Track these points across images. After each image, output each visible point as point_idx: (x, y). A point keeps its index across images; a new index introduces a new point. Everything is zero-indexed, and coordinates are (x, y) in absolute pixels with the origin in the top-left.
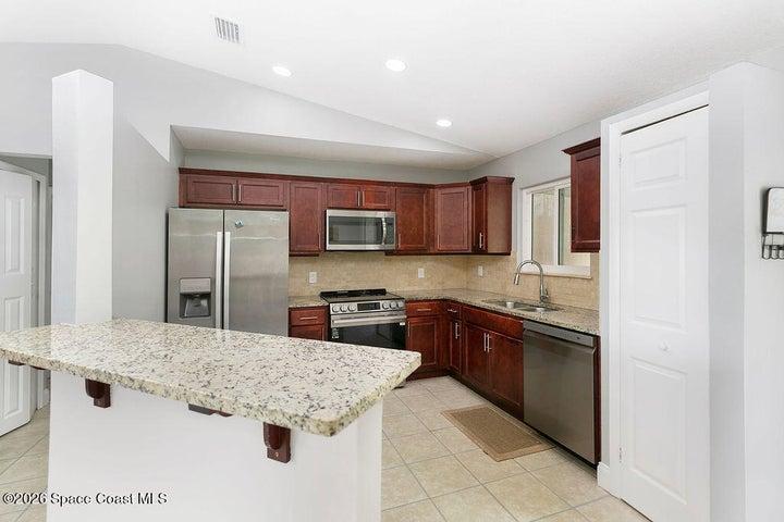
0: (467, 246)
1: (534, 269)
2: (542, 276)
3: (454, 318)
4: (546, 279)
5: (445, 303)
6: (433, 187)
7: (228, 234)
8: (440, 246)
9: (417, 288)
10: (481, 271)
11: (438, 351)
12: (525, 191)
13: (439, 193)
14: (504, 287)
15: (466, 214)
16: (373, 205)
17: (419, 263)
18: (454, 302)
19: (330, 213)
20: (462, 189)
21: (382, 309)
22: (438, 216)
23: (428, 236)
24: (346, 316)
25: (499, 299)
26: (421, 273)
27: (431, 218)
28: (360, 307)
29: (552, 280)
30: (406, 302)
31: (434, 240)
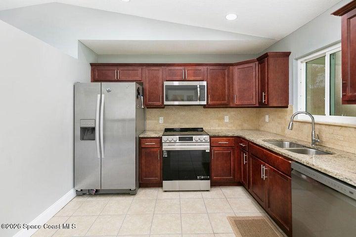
0: (254, 102)
1: (308, 118)
2: (313, 124)
3: (243, 150)
4: (317, 127)
5: (239, 139)
6: (232, 65)
7: (103, 96)
8: (237, 102)
9: (224, 128)
10: (267, 118)
11: (234, 170)
12: (299, 61)
13: (236, 68)
14: (283, 130)
15: (254, 80)
16: (192, 78)
17: (226, 113)
18: (244, 139)
19: (166, 83)
20: (251, 65)
21: (194, 141)
22: (236, 83)
23: (229, 96)
24: (171, 144)
25: (278, 138)
26: (227, 119)
27: (231, 85)
28: (180, 139)
29: (323, 127)
30: (211, 137)
31: (233, 98)
